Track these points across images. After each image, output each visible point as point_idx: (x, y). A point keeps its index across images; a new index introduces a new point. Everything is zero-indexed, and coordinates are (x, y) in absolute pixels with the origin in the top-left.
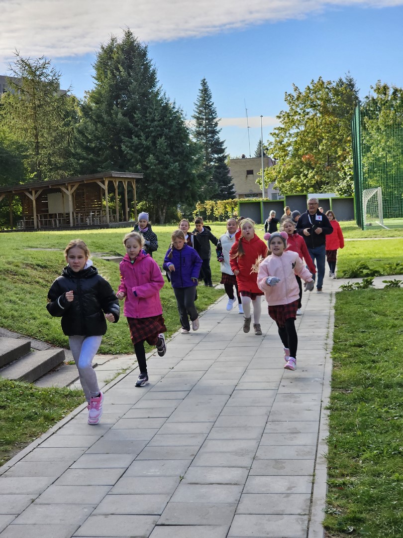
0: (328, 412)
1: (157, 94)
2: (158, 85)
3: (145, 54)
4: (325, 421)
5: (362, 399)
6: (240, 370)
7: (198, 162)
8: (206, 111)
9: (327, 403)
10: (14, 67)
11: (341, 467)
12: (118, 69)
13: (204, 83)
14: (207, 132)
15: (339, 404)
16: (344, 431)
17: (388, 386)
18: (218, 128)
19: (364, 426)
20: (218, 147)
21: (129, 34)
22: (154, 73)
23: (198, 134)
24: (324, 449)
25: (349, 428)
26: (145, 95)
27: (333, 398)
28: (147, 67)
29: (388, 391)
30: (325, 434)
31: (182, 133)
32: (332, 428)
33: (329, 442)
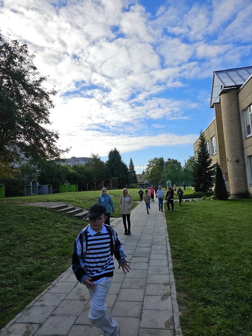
0: (167, 231)
1: (122, 161)
2: (122, 159)
3: (119, 153)
4: (167, 233)
5: (174, 227)
6: (145, 221)
7: (130, 175)
8: (132, 165)
9: (166, 228)
10: (91, 156)
11: (172, 243)
12: (113, 156)
13: (131, 159)
14: (132, 169)
15: (169, 229)
16: (172, 235)
17: (179, 224)
18: (134, 168)
19: (176, 234)
20: (134, 172)
21: (115, 149)
22: (121, 157)
23: (130, 169)
24: (168, 239)
25: (173, 234)
26: (119, 161)
27: (167, 227)
28: (119, 155)
29: (180, 226)
30: (167, 236)
31: (127, 169)
32: (169, 234)
33: (169, 237)
